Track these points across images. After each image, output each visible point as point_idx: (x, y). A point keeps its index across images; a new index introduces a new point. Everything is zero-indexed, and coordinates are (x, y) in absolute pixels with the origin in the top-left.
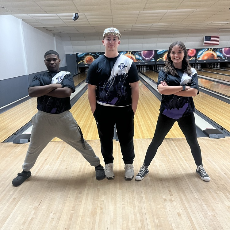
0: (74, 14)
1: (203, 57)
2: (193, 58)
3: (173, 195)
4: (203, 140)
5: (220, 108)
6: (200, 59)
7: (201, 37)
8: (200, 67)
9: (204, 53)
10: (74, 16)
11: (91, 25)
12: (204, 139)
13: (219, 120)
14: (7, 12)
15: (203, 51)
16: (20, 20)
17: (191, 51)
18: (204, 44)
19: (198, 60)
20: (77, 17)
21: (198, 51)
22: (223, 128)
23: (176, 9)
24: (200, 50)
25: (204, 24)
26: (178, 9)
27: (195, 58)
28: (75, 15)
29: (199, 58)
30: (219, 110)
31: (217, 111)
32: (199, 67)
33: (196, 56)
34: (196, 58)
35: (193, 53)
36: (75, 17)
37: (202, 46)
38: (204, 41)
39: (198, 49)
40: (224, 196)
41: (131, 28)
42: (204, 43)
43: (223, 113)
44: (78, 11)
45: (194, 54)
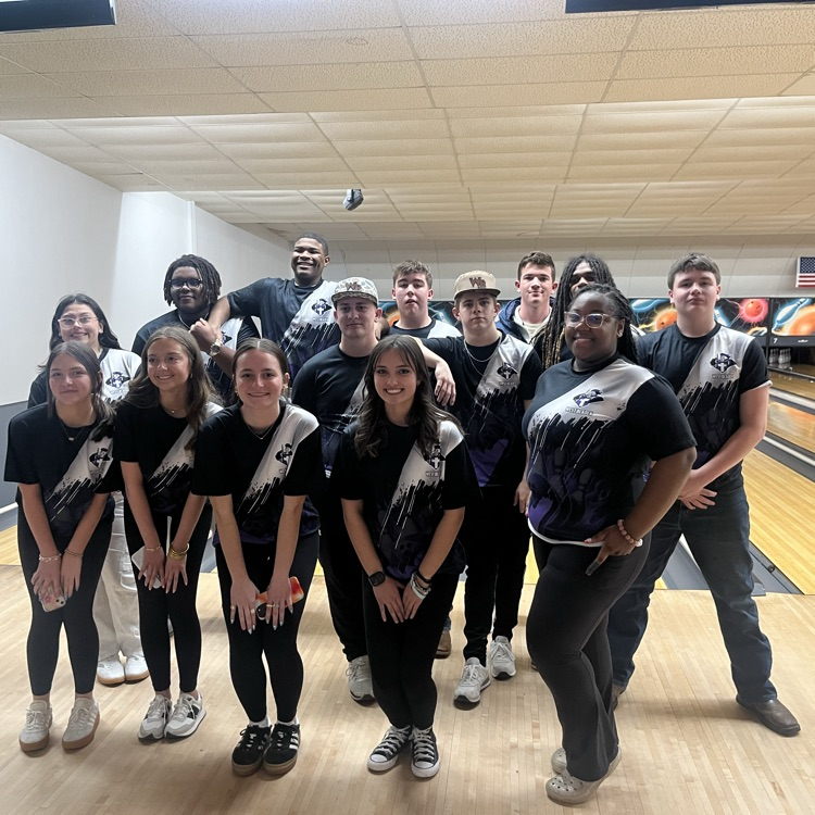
0: (349, 191)
1: (796, 327)
2: (757, 328)
3: (539, 737)
4: (692, 597)
5: (793, 504)
6: (785, 332)
7: (788, 259)
8: (788, 359)
9: (799, 314)
10: (349, 197)
11: (406, 220)
12: (694, 595)
13: (773, 541)
14: (153, 185)
15: (796, 308)
16: (190, 205)
17: (751, 306)
18: (798, 284)
19: (776, 336)
20: (356, 201)
21: (775, 304)
22: (774, 567)
23: (670, 181)
24: (783, 302)
25: (787, 220)
26: (677, 180)
27: (765, 330)
28: (353, 193)
29: (780, 328)
30: (789, 509)
31: (778, 513)
32: (781, 360)
33: (768, 322)
34: (769, 330)
35: (759, 313)
36: (352, 201)
37: (792, 289)
38: (798, 274)
39: (775, 299)
40: (686, 750)
41: (539, 227)
42: (798, 279)
43: (797, 521)
44: (360, 182)
45: (761, 316)
